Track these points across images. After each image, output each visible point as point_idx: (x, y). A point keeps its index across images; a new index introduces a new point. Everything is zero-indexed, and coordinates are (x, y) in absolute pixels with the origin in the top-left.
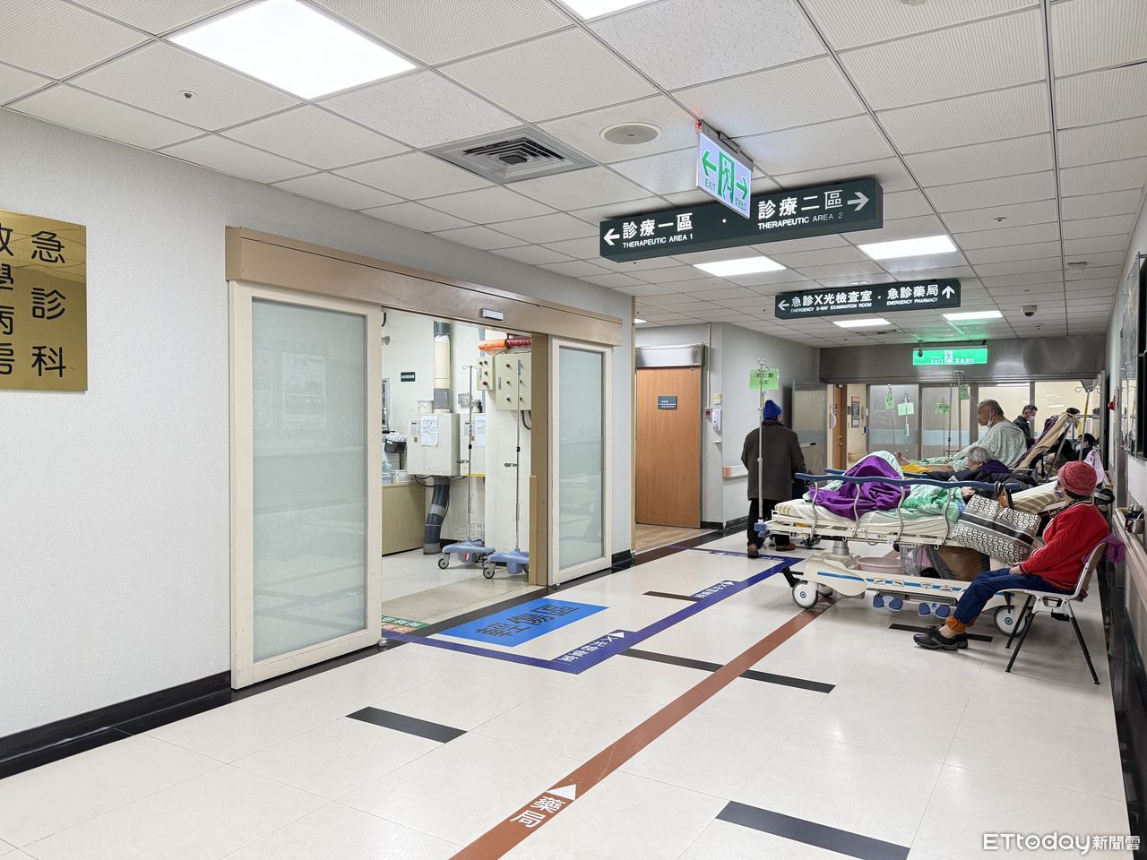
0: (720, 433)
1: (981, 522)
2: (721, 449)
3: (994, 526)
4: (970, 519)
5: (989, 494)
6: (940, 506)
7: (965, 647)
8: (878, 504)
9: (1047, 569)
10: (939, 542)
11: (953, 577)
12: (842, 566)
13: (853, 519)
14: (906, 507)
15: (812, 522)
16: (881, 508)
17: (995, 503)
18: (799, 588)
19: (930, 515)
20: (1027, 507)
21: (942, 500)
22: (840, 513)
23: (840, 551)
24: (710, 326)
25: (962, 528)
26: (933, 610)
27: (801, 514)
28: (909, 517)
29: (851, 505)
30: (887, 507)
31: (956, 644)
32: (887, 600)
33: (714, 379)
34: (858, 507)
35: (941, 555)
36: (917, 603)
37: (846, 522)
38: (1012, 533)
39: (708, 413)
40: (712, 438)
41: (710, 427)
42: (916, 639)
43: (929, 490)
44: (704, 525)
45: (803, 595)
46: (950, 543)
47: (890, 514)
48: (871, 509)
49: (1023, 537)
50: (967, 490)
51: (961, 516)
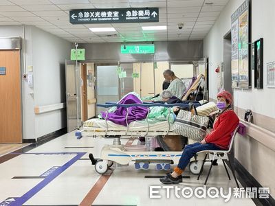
0: (32, 88)
1: (185, 122)
2: (33, 97)
3: (191, 124)
4: (180, 121)
5: (187, 109)
6: (165, 117)
7: (181, 182)
8: (137, 117)
9: (216, 140)
10: (165, 134)
11: (170, 150)
12: (119, 150)
13: (126, 125)
14: (150, 118)
15: (106, 129)
16: (138, 119)
17: (190, 113)
18: (98, 164)
19: (160, 121)
20: (203, 114)
21: (166, 113)
22: (119, 123)
23: (117, 143)
24: (24, 26)
25: (177, 125)
26: (163, 167)
27: (99, 125)
28: (151, 123)
29: (124, 119)
30: (141, 118)
31: (178, 180)
32: (142, 165)
33: (27, 58)
34: (128, 120)
35: (165, 141)
36: (155, 164)
37: (122, 127)
38: (198, 126)
39: (25, 77)
40: (27, 91)
41: (26, 85)
42: (161, 180)
43: (159, 109)
44: (25, 141)
45: (101, 167)
46: (170, 134)
47: (142, 122)
48: (133, 120)
49: (203, 128)
50: (175, 108)
51: (175, 120)
